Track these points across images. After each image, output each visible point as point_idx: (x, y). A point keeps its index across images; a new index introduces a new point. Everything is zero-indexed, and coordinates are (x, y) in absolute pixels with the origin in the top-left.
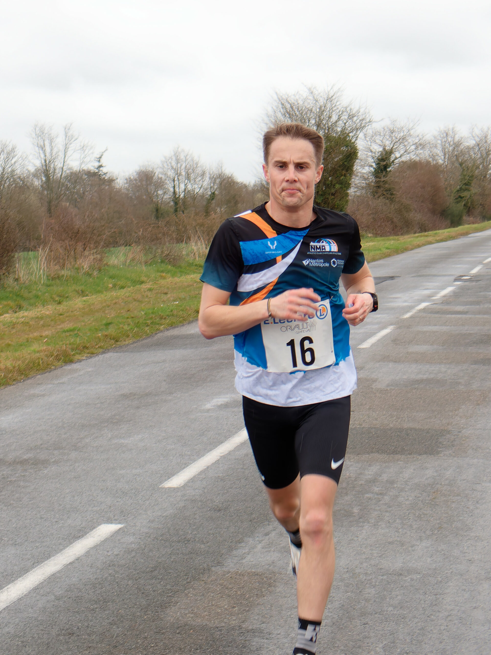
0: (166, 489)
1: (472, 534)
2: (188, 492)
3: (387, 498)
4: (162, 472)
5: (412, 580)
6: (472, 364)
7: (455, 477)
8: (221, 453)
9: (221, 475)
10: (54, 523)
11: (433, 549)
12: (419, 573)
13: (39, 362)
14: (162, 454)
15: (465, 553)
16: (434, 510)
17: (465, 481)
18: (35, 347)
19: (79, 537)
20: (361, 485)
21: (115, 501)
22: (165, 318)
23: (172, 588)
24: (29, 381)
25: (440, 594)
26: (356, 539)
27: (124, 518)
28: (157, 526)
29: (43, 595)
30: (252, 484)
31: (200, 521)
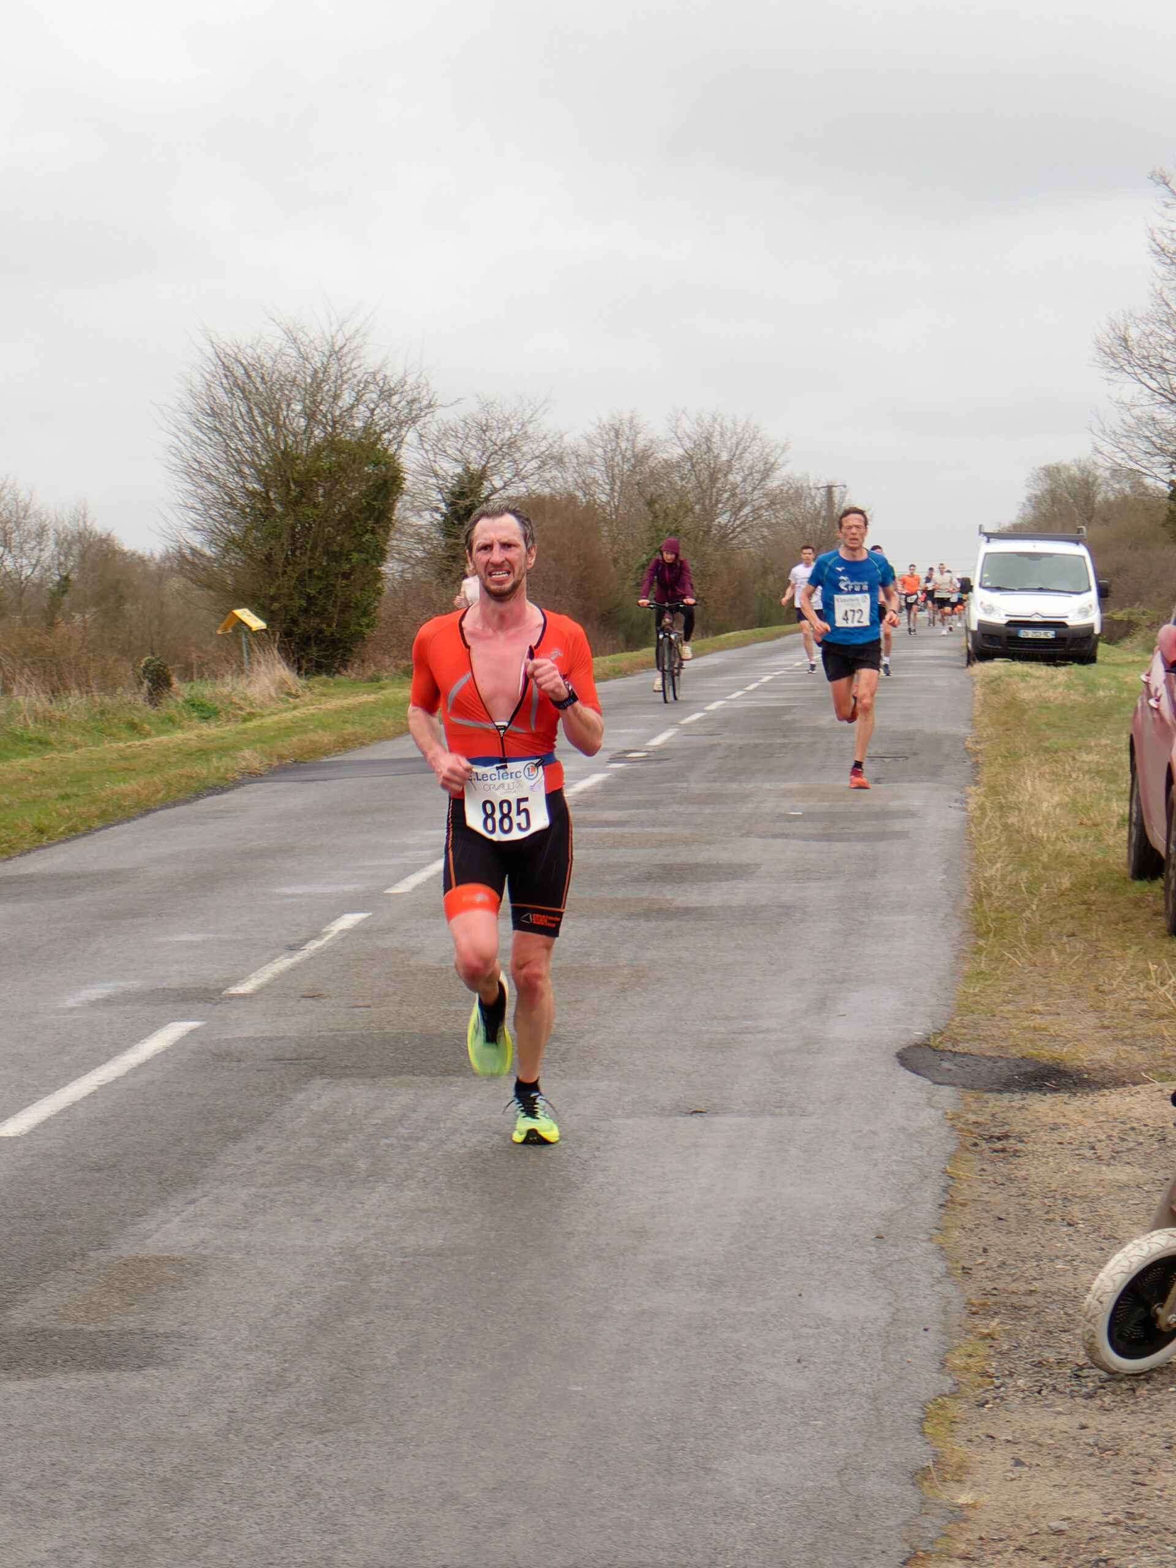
1: (580, 1196)
2: (36, 1142)
3: (423, 1145)
6: (622, 919)
8: (100, 1081)
9: (101, 1115)
20: (376, 1125)
23: (16, 1281)
25: (509, 1281)
31: (63, 1186)
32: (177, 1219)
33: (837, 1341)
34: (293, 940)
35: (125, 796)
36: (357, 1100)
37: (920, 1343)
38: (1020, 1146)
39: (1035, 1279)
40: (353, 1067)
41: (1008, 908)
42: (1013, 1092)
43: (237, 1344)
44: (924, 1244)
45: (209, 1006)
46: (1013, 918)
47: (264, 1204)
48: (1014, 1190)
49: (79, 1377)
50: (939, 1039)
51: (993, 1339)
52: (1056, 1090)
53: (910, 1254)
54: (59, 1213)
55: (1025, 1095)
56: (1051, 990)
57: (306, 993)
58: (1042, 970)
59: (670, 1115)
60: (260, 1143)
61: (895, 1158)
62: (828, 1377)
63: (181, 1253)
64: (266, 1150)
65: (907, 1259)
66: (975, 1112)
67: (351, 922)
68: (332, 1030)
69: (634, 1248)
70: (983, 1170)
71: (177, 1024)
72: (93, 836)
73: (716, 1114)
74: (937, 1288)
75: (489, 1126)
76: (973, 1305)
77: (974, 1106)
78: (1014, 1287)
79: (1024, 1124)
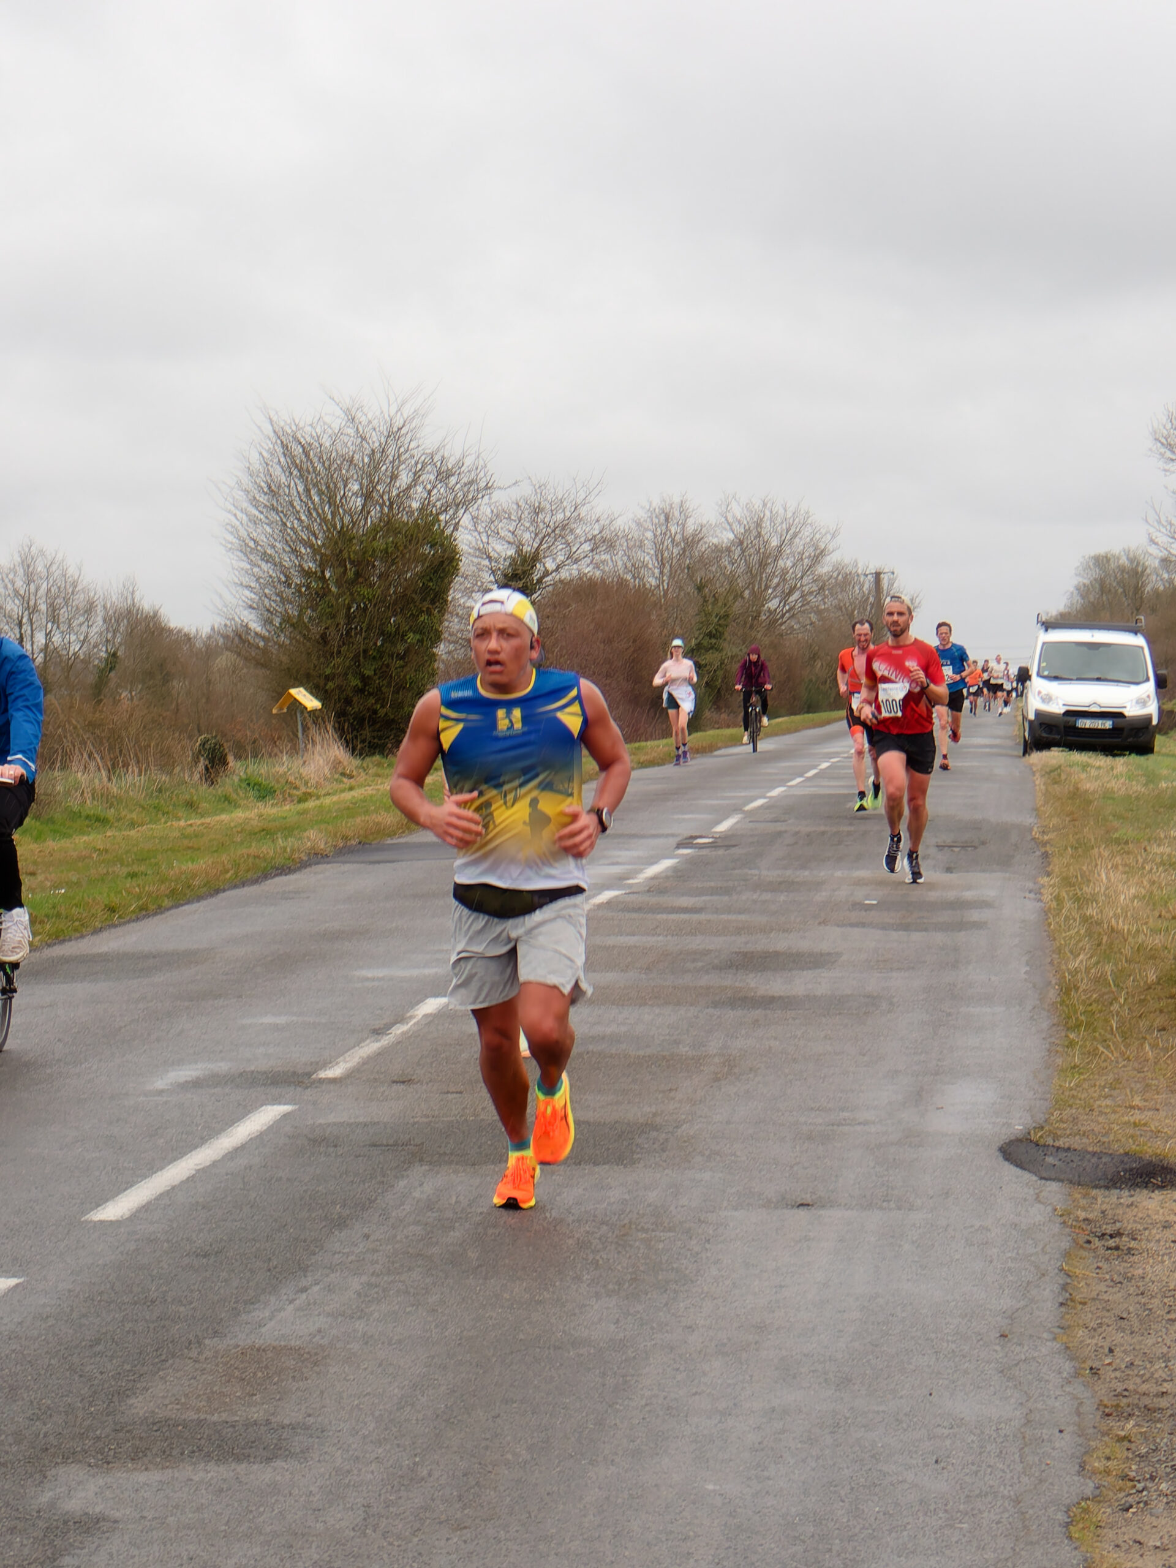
0: (95, 1222)
1: (695, 1290)
2: (139, 1227)
4: (82, 1196)
5: (580, 1355)
6: (708, 1007)
7: (665, 1201)
8: (196, 1165)
9: (202, 1199)
11: (620, 1311)
12: (594, 1346)
14: (76, 1167)
15: (680, 1316)
16: (623, 1253)
17: (685, 1208)
23: (134, 1369)
25: (632, 1375)
27: (21, 1268)
28: (89, 1280)
31: (170, 1273)
32: (291, 1307)
33: (973, 1441)
34: (378, 1024)
35: (194, 875)
36: (460, 1188)
37: (1057, 1445)
38: (1133, 1244)
39: (1165, 1380)
40: (451, 1154)
41: (1097, 1001)
42: (1121, 1189)
43: (364, 1437)
44: (1049, 1343)
45: (299, 1089)
46: (1100, 1011)
47: (377, 1293)
48: (1132, 1289)
49: (208, 1468)
50: (1039, 1134)
51: (1130, 1441)
52: (1162, 1187)
53: (1036, 1354)
54: (169, 1300)
55: (1132, 1192)
56: (1148, 1085)
57: (395, 1078)
58: (1136, 1065)
59: (776, 1208)
60: (366, 1230)
61: (1009, 1255)
62: (967, 1479)
63: (298, 1343)
64: (372, 1238)
65: (1034, 1358)
66: (1084, 1209)
67: (435, 1007)
68: (427, 1116)
69: (756, 1343)
70: (1098, 1268)
71: (269, 1107)
72: (164, 916)
73: (823, 1207)
74: (1068, 1389)
75: (595, 1216)
76: (1106, 1406)
77: (1083, 1202)
78: (1144, 1387)
79: (1135, 1221)
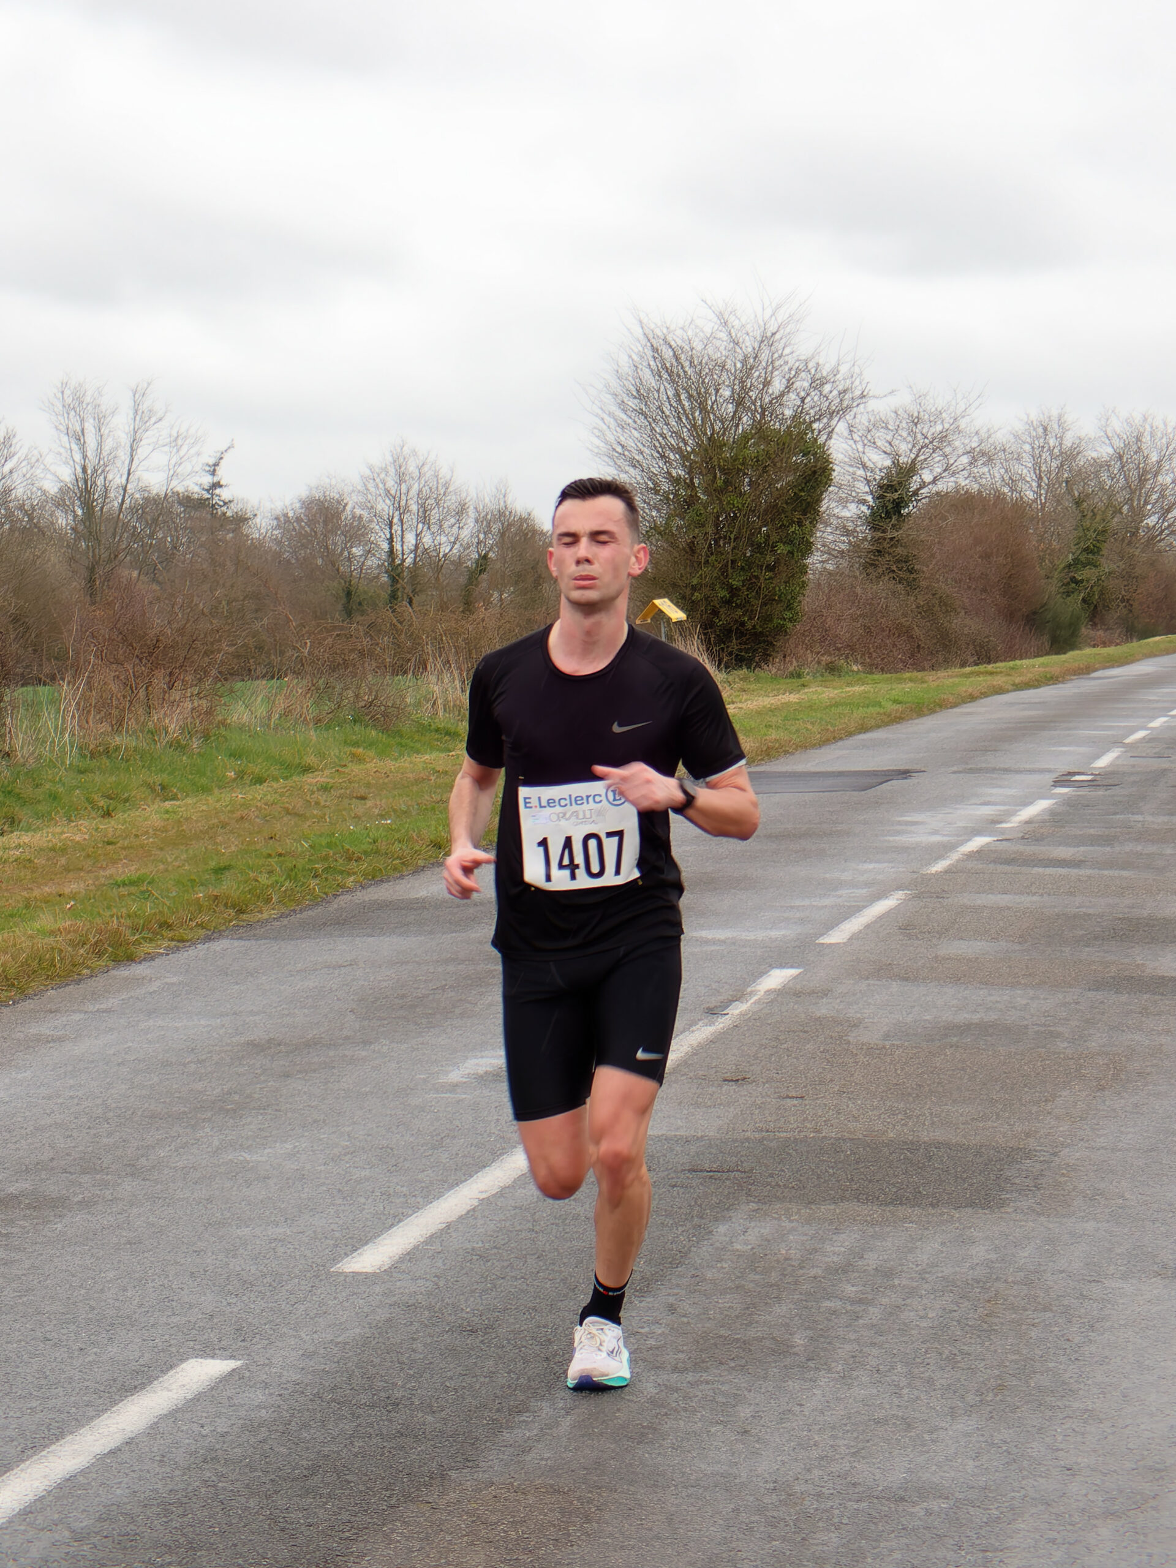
0: (346, 1275)
1: (1076, 1405)
2: (398, 1283)
3: (874, 1313)
4: (337, 1234)
5: (929, 1513)
6: (1089, 990)
7: (1040, 1265)
8: (482, 1192)
9: (480, 1245)
10: (76, 1353)
11: (981, 1439)
12: (947, 1498)
13: (53, 959)
14: (339, 1190)
15: (1058, 1450)
16: (987, 1343)
17: (1063, 1275)
18: (46, 920)
19: (135, 1387)
20: (815, 1277)
21: (225, 1303)
22: (358, 859)
23: (353, 1519)
24: (29, 1005)
25: (996, 1550)
26: (798, 1409)
27: (243, 1344)
28: (323, 1366)
29: (43, 1529)
30: (553, 1270)
31: (425, 1358)
34: (713, 1002)
36: (791, 1237)
40: (785, 1186)
54: (417, 1402)
57: (728, 1076)
60: (671, 1300)
63: (569, 1480)
64: (679, 1311)
67: (781, 980)
68: (760, 1130)
75: (954, 1284)
